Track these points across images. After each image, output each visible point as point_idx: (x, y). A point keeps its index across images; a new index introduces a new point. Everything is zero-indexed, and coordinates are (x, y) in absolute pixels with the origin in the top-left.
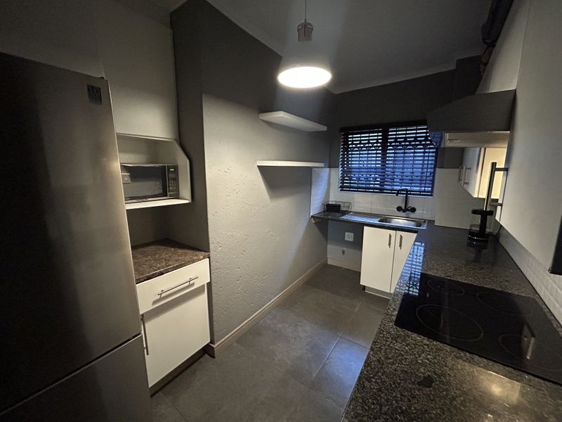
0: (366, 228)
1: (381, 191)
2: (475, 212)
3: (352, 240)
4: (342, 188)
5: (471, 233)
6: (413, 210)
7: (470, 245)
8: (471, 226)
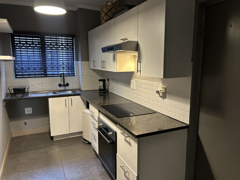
0: (49, 99)
1: (46, 75)
2: (100, 80)
3: (31, 112)
4: (16, 76)
5: (100, 90)
6: (68, 85)
7: (100, 95)
8: (100, 87)
